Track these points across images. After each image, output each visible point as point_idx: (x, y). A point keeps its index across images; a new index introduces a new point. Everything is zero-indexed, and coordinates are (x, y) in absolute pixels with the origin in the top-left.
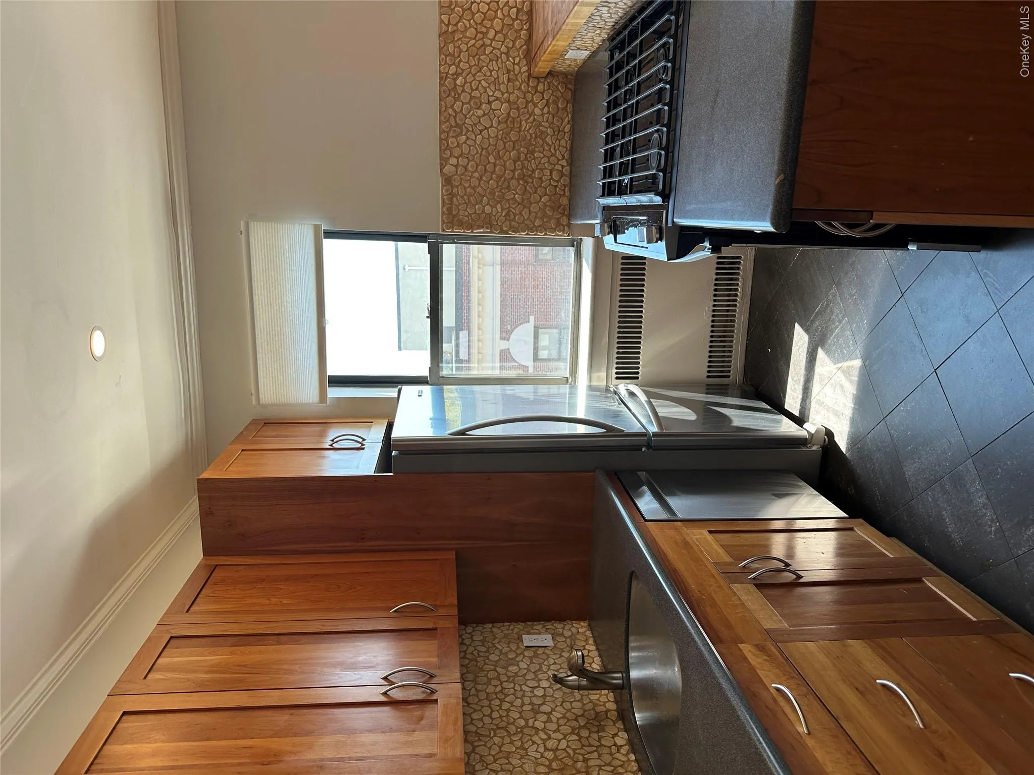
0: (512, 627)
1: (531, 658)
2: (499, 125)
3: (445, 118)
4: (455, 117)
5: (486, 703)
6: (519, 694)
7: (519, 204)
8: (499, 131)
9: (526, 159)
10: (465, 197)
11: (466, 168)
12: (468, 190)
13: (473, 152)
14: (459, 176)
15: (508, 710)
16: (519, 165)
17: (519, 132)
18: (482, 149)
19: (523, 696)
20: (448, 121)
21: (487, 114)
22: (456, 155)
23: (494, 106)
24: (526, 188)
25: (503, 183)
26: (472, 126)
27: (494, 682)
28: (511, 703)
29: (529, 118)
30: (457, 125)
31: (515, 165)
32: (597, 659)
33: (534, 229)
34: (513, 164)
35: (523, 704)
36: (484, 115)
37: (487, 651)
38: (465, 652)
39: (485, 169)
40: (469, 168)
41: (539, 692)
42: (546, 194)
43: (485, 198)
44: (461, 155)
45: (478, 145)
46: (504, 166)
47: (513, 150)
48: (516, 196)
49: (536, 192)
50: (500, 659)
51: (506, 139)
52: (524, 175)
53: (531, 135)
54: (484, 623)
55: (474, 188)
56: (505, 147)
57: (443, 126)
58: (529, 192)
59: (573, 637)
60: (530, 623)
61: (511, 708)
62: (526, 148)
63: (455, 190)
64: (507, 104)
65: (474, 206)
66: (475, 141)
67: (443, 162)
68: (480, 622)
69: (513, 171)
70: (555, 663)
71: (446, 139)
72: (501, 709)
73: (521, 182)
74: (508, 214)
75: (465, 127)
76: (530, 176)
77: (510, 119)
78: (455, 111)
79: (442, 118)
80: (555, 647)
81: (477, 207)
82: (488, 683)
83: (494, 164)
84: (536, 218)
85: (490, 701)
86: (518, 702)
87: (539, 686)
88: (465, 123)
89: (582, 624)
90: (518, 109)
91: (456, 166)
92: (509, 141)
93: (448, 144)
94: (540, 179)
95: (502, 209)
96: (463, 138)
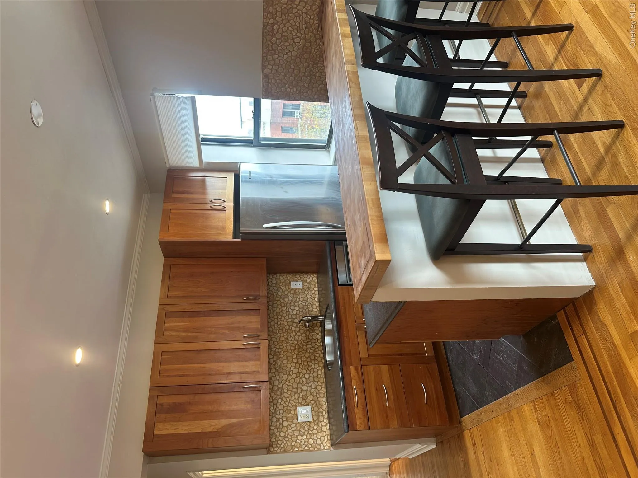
0: (287, 276)
1: (293, 294)
2: (298, 50)
3: (266, 46)
4: (272, 46)
5: (276, 317)
6: (288, 313)
7: (306, 88)
8: (297, 53)
9: (313, 67)
10: (276, 84)
11: (277, 71)
12: (277, 81)
13: (282, 62)
14: (273, 74)
15: (283, 321)
16: (308, 70)
17: (310, 54)
18: (287, 62)
19: (289, 314)
20: (267, 47)
21: (291, 45)
22: (272, 64)
23: (295, 40)
24: (311, 81)
25: (298, 78)
26: (282, 50)
27: (279, 307)
28: (284, 317)
29: (317, 47)
30: (273, 50)
31: (306, 70)
32: (317, 296)
33: (314, 99)
34: (305, 70)
35: (289, 318)
36: (289, 45)
37: (277, 290)
38: (269, 289)
39: (288, 71)
40: (279, 70)
41: (295, 312)
42: (322, 84)
43: (287, 85)
44: (274, 64)
45: (285, 60)
46: (300, 70)
47: (305, 62)
48: (305, 84)
49: (317, 83)
50: (282, 295)
51: (301, 57)
52: (310, 75)
53: (317, 56)
54: (277, 273)
55: (281, 80)
56: (301, 61)
57: (264, 50)
58: (313, 83)
59: (310, 283)
60: (294, 274)
61: (285, 320)
62: (313, 62)
63: (270, 81)
64: (304, 40)
65: (281, 88)
66: (283, 58)
67: (264, 67)
68: (276, 273)
69: (304, 73)
70: (302, 297)
71: (266, 57)
72: (281, 320)
73: (308, 78)
74: (300, 92)
75: (278, 51)
76: (314, 75)
77: (305, 47)
78: (272, 43)
79: (264, 46)
80: (303, 288)
81: (282, 89)
82: (277, 307)
83: (294, 69)
84: (315, 94)
85: (277, 316)
86: (287, 317)
87: (295, 309)
88: (278, 48)
89: (315, 275)
90: (310, 42)
91: (271, 70)
92: (304, 58)
93: (267, 59)
94: (320, 77)
95: (297, 90)
96: (276, 56)
